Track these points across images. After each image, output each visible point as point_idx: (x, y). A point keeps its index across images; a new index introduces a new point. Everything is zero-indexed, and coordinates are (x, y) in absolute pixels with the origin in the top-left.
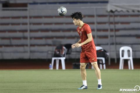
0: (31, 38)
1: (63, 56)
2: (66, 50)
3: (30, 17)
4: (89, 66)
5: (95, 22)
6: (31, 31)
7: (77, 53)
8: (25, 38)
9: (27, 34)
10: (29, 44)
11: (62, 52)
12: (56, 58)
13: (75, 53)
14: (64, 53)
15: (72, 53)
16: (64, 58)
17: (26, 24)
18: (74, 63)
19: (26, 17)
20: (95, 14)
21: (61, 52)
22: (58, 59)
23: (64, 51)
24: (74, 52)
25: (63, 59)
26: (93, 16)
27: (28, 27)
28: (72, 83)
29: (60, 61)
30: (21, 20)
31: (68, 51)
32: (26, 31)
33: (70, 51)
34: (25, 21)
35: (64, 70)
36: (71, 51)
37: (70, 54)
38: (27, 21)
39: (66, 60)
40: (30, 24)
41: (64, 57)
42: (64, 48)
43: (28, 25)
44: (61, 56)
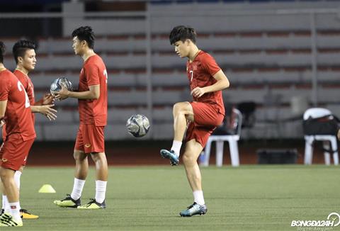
0: (155, 88)
1: (232, 132)
2: (241, 117)
3: (154, 36)
4: (298, 157)
5: (313, 46)
6: (155, 70)
7: (269, 125)
8: (141, 88)
9: (146, 78)
10: (150, 103)
11: (231, 121)
12: (216, 138)
13: (262, 125)
14: (235, 125)
15: (257, 125)
16: (237, 138)
17: (143, 53)
18: (260, 151)
19: (141, 36)
20: (313, 27)
21: (228, 123)
22: (220, 141)
23: (236, 120)
24: (260, 121)
25: (233, 140)
26: (307, 33)
27: (147, 61)
28: (256, 198)
29: (226, 144)
30: (131, 44)
31: (246, 119)
32: (141, 70)
33: (251, 119)
34: (139, 44)
35: (235, 168)
36: (254, 120)
37: (250, 126)
38: (146, 44)
39: (240, 143)
40: (153, 52)
41: (236, 134)
42: (236, 111)
43: (148, 56)
44: (230, 131)
